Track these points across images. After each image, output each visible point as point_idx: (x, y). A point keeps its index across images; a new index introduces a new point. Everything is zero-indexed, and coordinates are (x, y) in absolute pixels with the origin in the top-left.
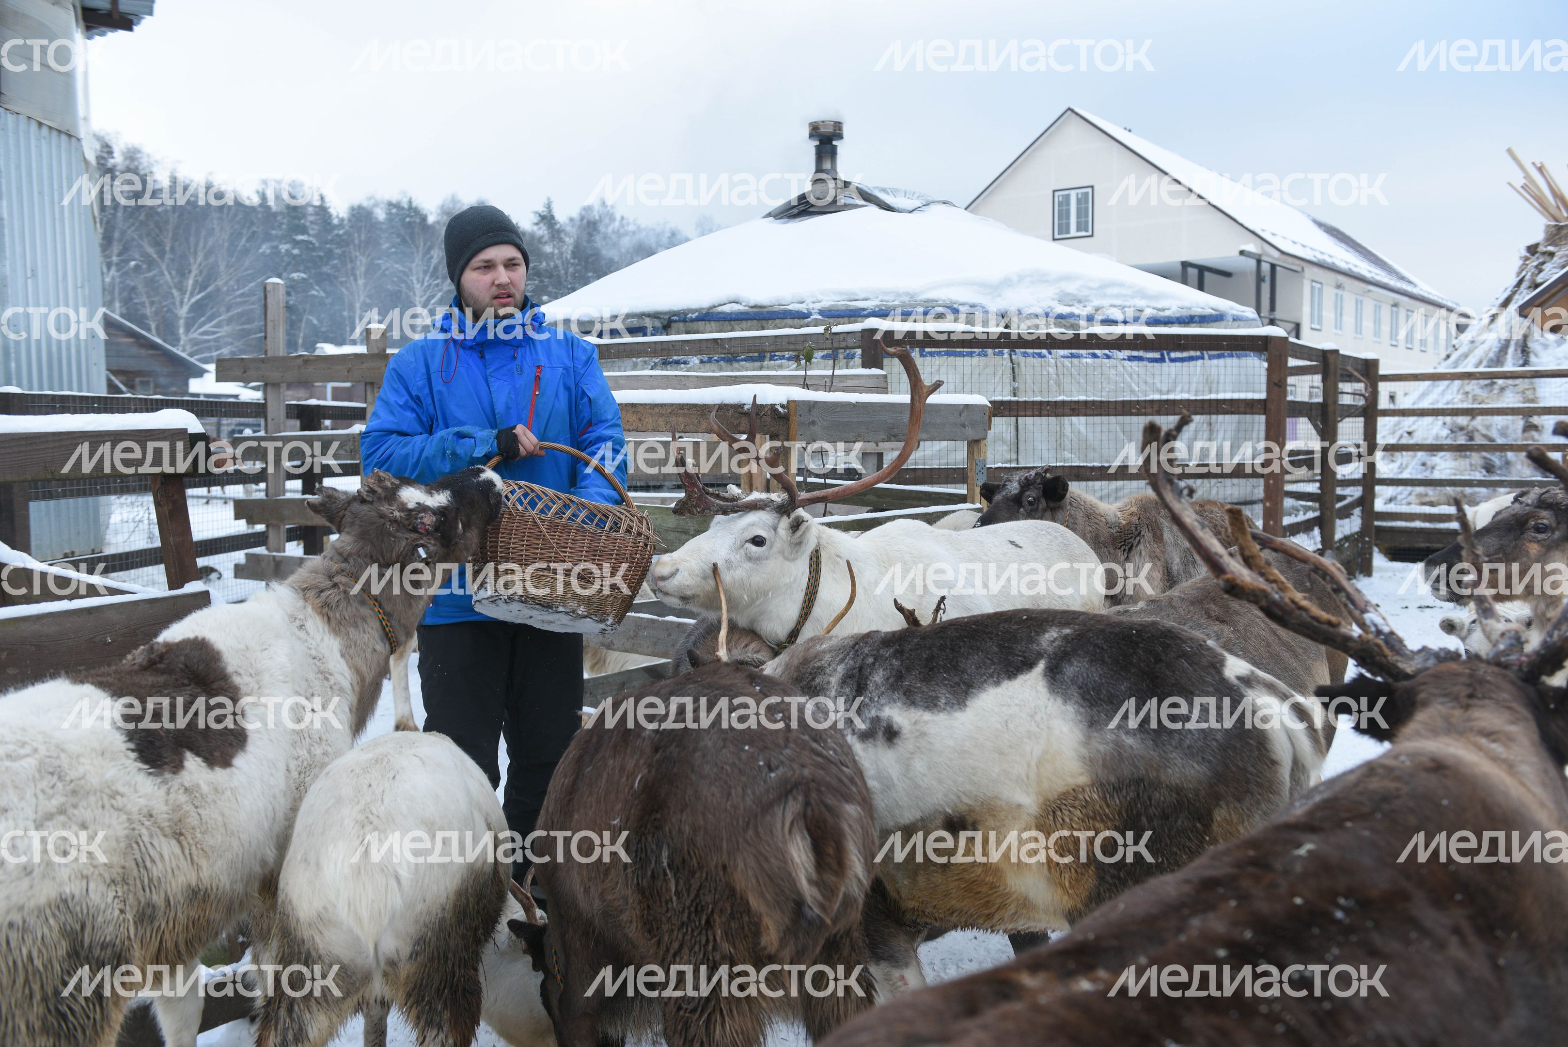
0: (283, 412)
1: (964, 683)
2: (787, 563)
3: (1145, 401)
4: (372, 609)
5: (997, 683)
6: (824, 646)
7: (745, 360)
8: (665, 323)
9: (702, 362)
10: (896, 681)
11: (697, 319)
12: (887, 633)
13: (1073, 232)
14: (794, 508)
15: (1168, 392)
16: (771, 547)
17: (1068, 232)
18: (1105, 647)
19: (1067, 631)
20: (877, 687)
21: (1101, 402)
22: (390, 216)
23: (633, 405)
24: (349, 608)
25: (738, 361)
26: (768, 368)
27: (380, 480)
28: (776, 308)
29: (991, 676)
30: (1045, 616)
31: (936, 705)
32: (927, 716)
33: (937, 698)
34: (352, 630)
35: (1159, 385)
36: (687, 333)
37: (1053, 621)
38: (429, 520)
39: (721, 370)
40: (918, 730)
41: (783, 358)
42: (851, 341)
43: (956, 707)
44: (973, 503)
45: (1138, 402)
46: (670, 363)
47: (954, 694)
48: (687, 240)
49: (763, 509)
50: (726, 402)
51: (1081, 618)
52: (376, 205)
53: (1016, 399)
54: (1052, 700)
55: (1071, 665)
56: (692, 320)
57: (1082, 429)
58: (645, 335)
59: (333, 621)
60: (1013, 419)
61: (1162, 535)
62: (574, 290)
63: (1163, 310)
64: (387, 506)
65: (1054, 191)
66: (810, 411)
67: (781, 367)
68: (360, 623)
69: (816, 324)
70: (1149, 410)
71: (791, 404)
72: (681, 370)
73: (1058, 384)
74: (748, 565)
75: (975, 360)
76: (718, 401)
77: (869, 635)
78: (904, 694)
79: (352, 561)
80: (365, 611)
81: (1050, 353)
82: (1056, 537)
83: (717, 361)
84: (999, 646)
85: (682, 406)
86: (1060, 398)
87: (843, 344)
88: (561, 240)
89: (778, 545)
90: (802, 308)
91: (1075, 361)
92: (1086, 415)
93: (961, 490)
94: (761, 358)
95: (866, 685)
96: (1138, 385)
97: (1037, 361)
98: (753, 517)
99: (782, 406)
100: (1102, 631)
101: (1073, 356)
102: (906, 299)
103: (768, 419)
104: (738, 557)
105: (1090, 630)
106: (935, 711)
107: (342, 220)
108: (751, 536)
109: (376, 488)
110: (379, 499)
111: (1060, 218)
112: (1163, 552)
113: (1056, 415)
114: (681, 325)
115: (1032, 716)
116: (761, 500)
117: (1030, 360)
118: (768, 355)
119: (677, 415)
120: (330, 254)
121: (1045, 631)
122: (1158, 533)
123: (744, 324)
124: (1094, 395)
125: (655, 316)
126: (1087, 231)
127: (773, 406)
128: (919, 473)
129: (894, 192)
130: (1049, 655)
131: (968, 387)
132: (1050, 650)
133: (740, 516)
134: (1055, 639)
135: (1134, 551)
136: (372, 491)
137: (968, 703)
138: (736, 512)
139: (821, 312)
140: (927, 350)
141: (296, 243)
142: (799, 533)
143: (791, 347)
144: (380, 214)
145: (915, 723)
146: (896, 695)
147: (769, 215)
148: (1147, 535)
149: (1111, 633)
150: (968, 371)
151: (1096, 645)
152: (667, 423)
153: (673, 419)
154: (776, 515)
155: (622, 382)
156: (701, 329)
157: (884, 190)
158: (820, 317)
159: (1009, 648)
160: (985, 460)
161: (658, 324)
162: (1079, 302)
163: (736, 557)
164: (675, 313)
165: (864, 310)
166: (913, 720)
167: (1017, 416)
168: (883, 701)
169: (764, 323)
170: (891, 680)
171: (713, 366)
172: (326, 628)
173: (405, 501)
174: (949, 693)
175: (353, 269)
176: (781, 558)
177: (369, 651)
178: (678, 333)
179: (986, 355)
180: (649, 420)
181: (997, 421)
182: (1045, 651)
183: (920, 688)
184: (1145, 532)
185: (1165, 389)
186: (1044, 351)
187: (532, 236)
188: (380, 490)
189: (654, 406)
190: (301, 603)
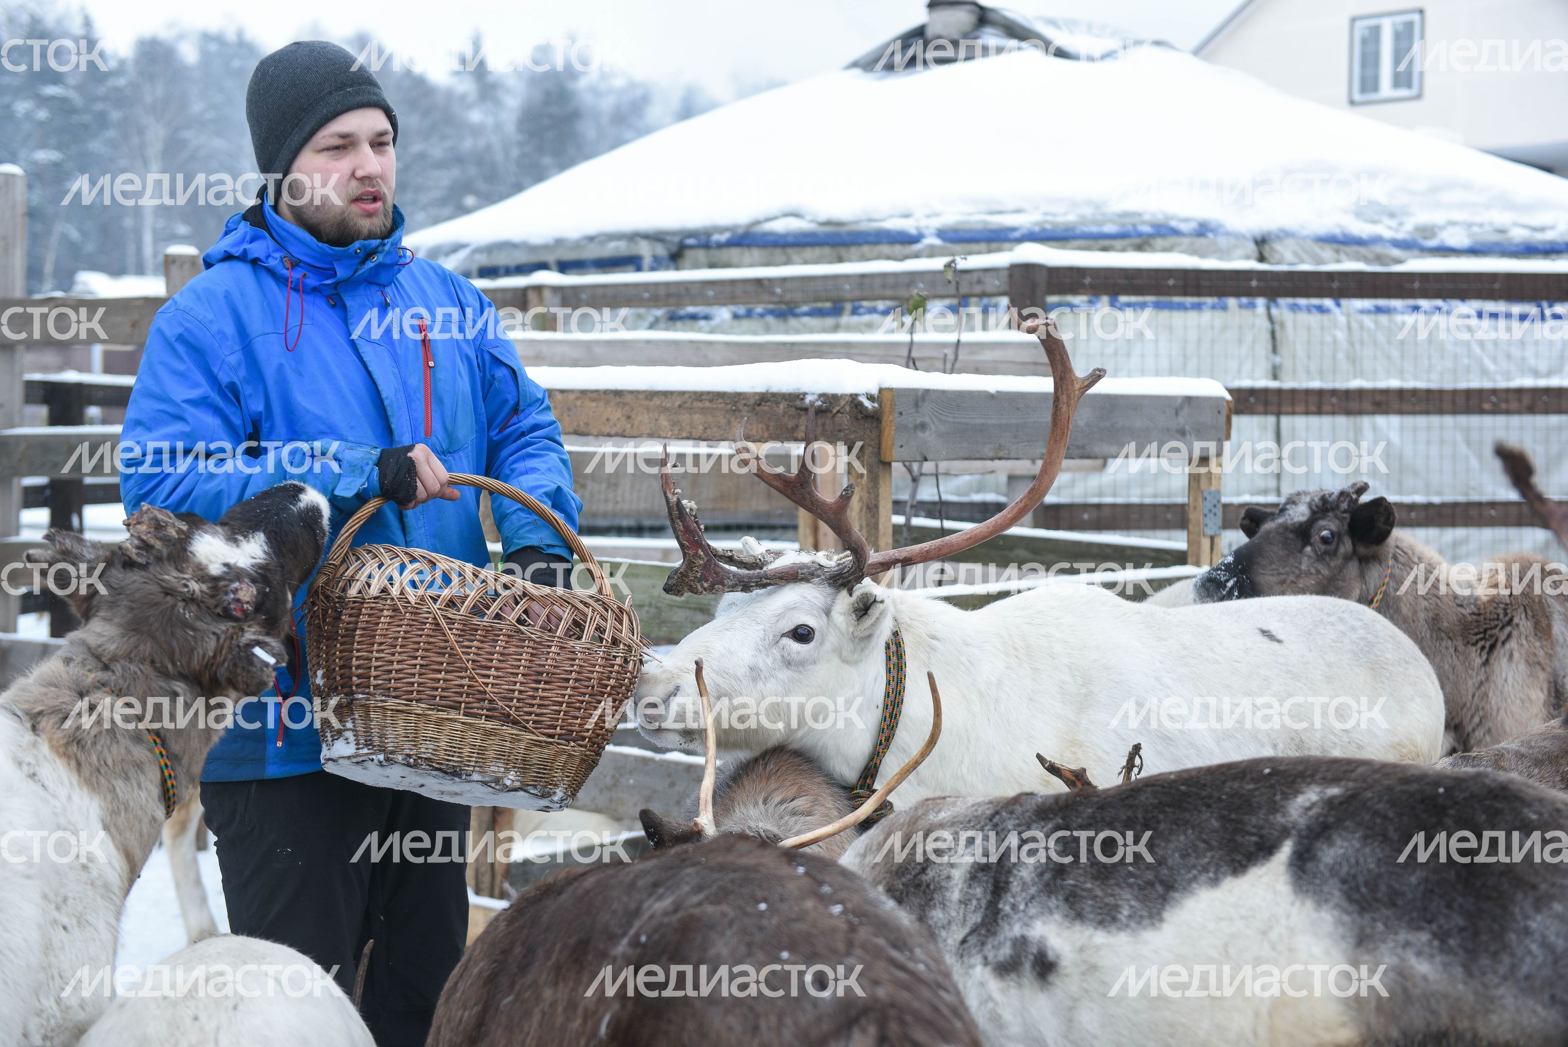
0: (18, 393)
1: (1162, 882)
2: (845, 666)
3: (1508, 391)
4: (151, 751)
5: (1215, 882)
6: (942, 815)
7: (810, 314)
8: (674, 249)
9: (736, 316)
10: (1054, 878)
11: (729, 244)
12: (1047, 797)
13: (1386, 88)
14: (859, 579)
15: (1549, 374)
16: (822, 643)
17: (1375, 88)
18: (1391, 814)
19: (1334, 791)
20: (1024, 886)
21: (1428, 392)
22: (206, 56)
23: (618, 393)
24: (115, 748)
25: (796, 315)
26: (849, 329)
27: (158, 526)
28: (864, 226)
29: (1205, 869)
30: (1300, 768)
31: (1114, 919)
32: (1100, 937)
33: (1116, 908)
34: (119, 784)
35: (1532, 362)
36: (712, 266)
37: (1312, 776)
38: (247, 593)
39: (768, 330)
40: (1084, 961)
41: (872, 311)
42: (991, 284)
43: (1146, 922)
44: (1198, 564)
45: (1494, 392)
46: (681, 318)
47: (1144, 899)
48: (714, 105)
49: (807, 581)
50: (775, 389)
51: (1361, 770)
52: (181, 37)
53: (1273, 384)
54: (1298, 904)
55: (1331, 844)
56: (720, 246)
57: (1395, 437)
58: (639, 269)
59: (86, 771)
60: (1271, 420)
61: (1549, 626)
62: (519, 188)
63: (1542, 229)
64: (175, 573)
65: (1354, 20)
66: (916, 405)
67: (870, 327)
68: (132, 773)
69: (932, 252)
70: (1514, 405)
71: (883, 395)
72: (700, 330)
73: (1352, 359)
74: (785, 674)
75: (1206, 317)
76: (760, 388)
77: (1016, 800)
78: (1066, 900)
79: (117, 667)
80: (140, 752)
81: (1338, 305)
82: (1353, 629)
83: (762, 316)
84: (1222, 818)
85: (698, 396)
86: (1355, 384)
87: (977, 289)
88: (497, 103)
89: (832, 639)
90: (909, 226)
91: (1383, 319)
92: (1401, 412)
93: (1177, 542)
94: (837, 311)
95: (1008, 883)
96: (1494, 360)
97: (1315, 319)
98: (791, 594)
99: (871, 398)
100: (1390, 789)
101: (1379, 310)
102: (1088, 211)
103: (845, 420)
104: (769, 661)
105: (1370, 787)
106: (1113, 928)
107: (122, 63)
108: (791, 626)
109: (152, 541)
110: (159, 559)
111: (1364, 65)
112: (1550, 656)
113: (1348, 412)
114: (701, 254)
115: (1264, 933)
116: (803, 566)
117: (1303, 318)
118: (848, 306)
119: (691, 410)
120: (102, 120)
121: (1297, 792)
122: (1544, 622)
123: (809, 253)
124: (1416, 378)
125: (656, 237)
126: (1409, 85)
127: (854, 397)
128: (1106, 512)
129: (1071, 25)
130: (1299, 832)
131: (1192, 364)
132: (1302, 822)
133: (770, 594)
134: (1313, 805)
135: (1501, 653)
136: (145, 546)
137: (1166, 915)
138: (764, 586)
139: (941, 234)
140: (1123, 299)
141: (44, 101)
142: (868, 622)
143: (889, 292)
144: (189, 54)
145: (1081, 950)
146: (1053, 902)
147: (855, 65)
148: (1524, 625)
149: (1403, 792)
150: (1193, 335)
151: (1376, 813)
152: (674, 424)
153: (685, 418)
154: (829, 590)
155: (598, 350)
156: (735, 260)
157: (1053, 23)
158: (937, 242)
159: (1238, 821)
160: (1218, 492)
161: (661, 251)
162: (1392, 215)
163: (765, 662)
164: (691, 234)
165: (1014, 229)
166: (1078, 945)
167: (1278, 414)
168: (1032, 911)
169: (843, 251)
170: (1047, 876)
171: (754, 324)
172: (75, 778)
173: (204, 561)
174: (1137, 898)
175: (142, 147)
176: (836, 660)
177: (146, 820)
178: (696, 266)
179: (1224, 308)
180: (643, 418)
181: (1240, 422)
182: (1295, 825)
183: (1089, 890)
184: (1520, 619)
185: (1543, 367)
186: (1328, 302)
187: (449, 94)
188: (158, 545)
189: (652, 395)
190: (29, 737)
